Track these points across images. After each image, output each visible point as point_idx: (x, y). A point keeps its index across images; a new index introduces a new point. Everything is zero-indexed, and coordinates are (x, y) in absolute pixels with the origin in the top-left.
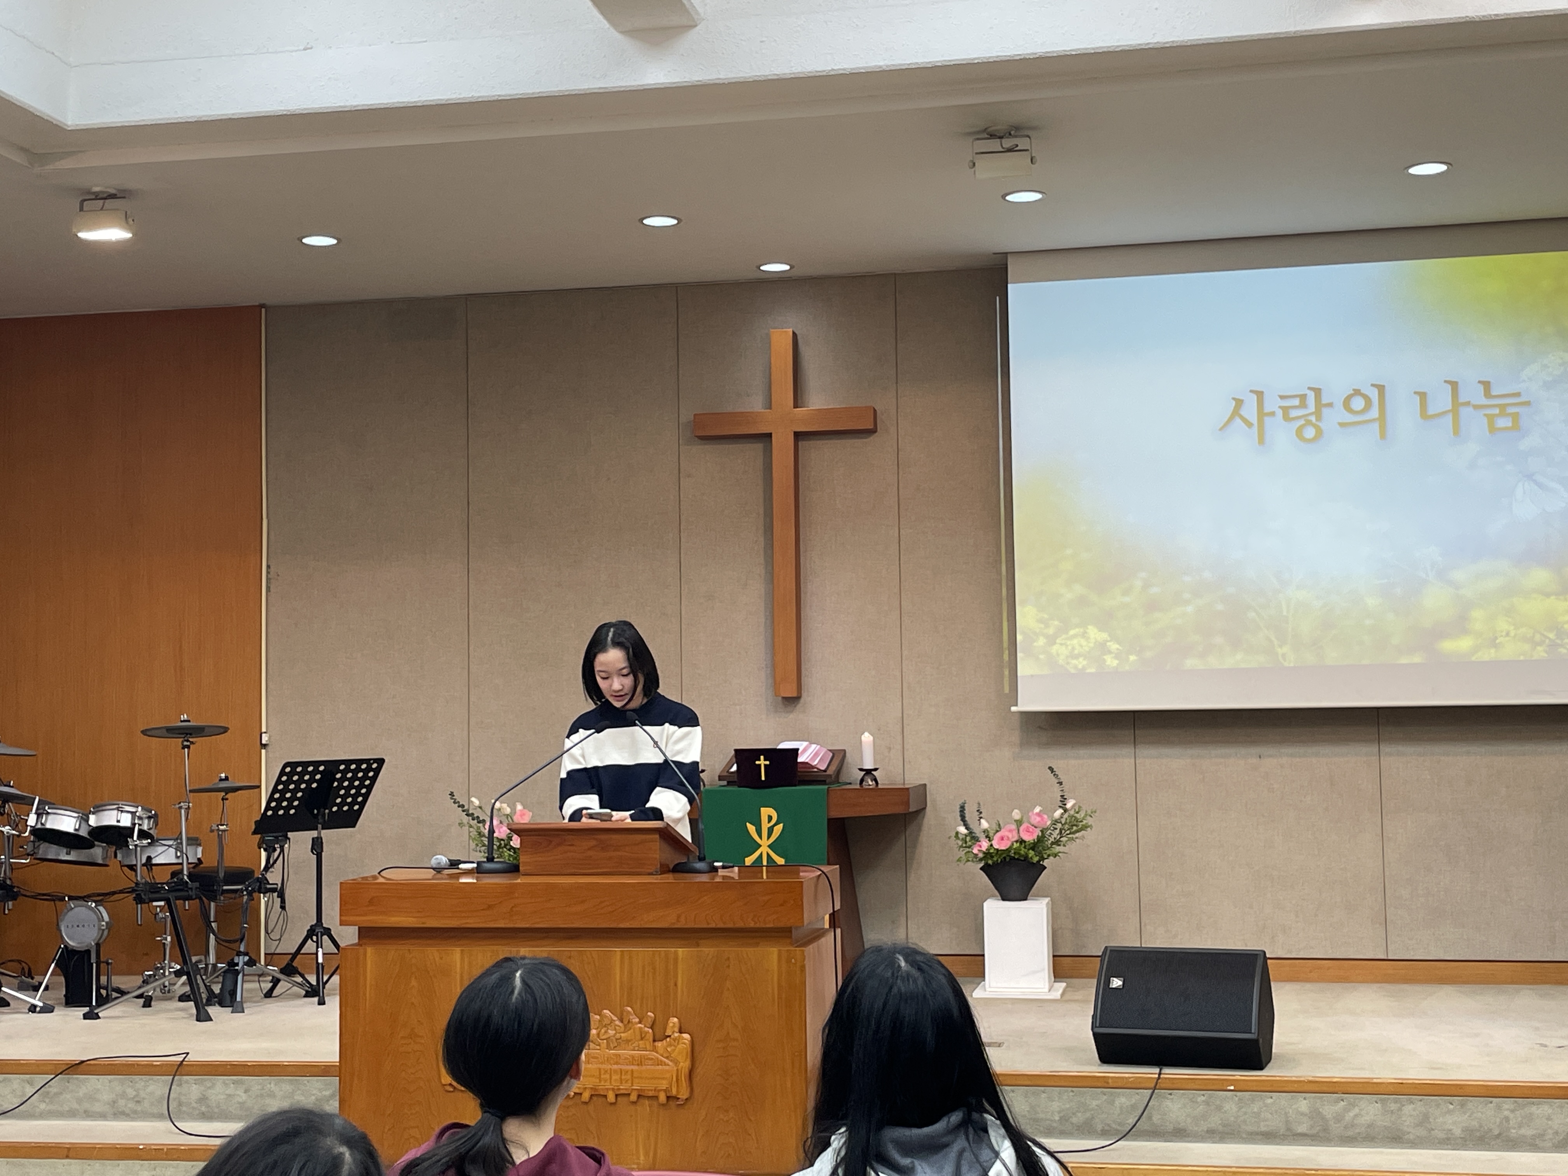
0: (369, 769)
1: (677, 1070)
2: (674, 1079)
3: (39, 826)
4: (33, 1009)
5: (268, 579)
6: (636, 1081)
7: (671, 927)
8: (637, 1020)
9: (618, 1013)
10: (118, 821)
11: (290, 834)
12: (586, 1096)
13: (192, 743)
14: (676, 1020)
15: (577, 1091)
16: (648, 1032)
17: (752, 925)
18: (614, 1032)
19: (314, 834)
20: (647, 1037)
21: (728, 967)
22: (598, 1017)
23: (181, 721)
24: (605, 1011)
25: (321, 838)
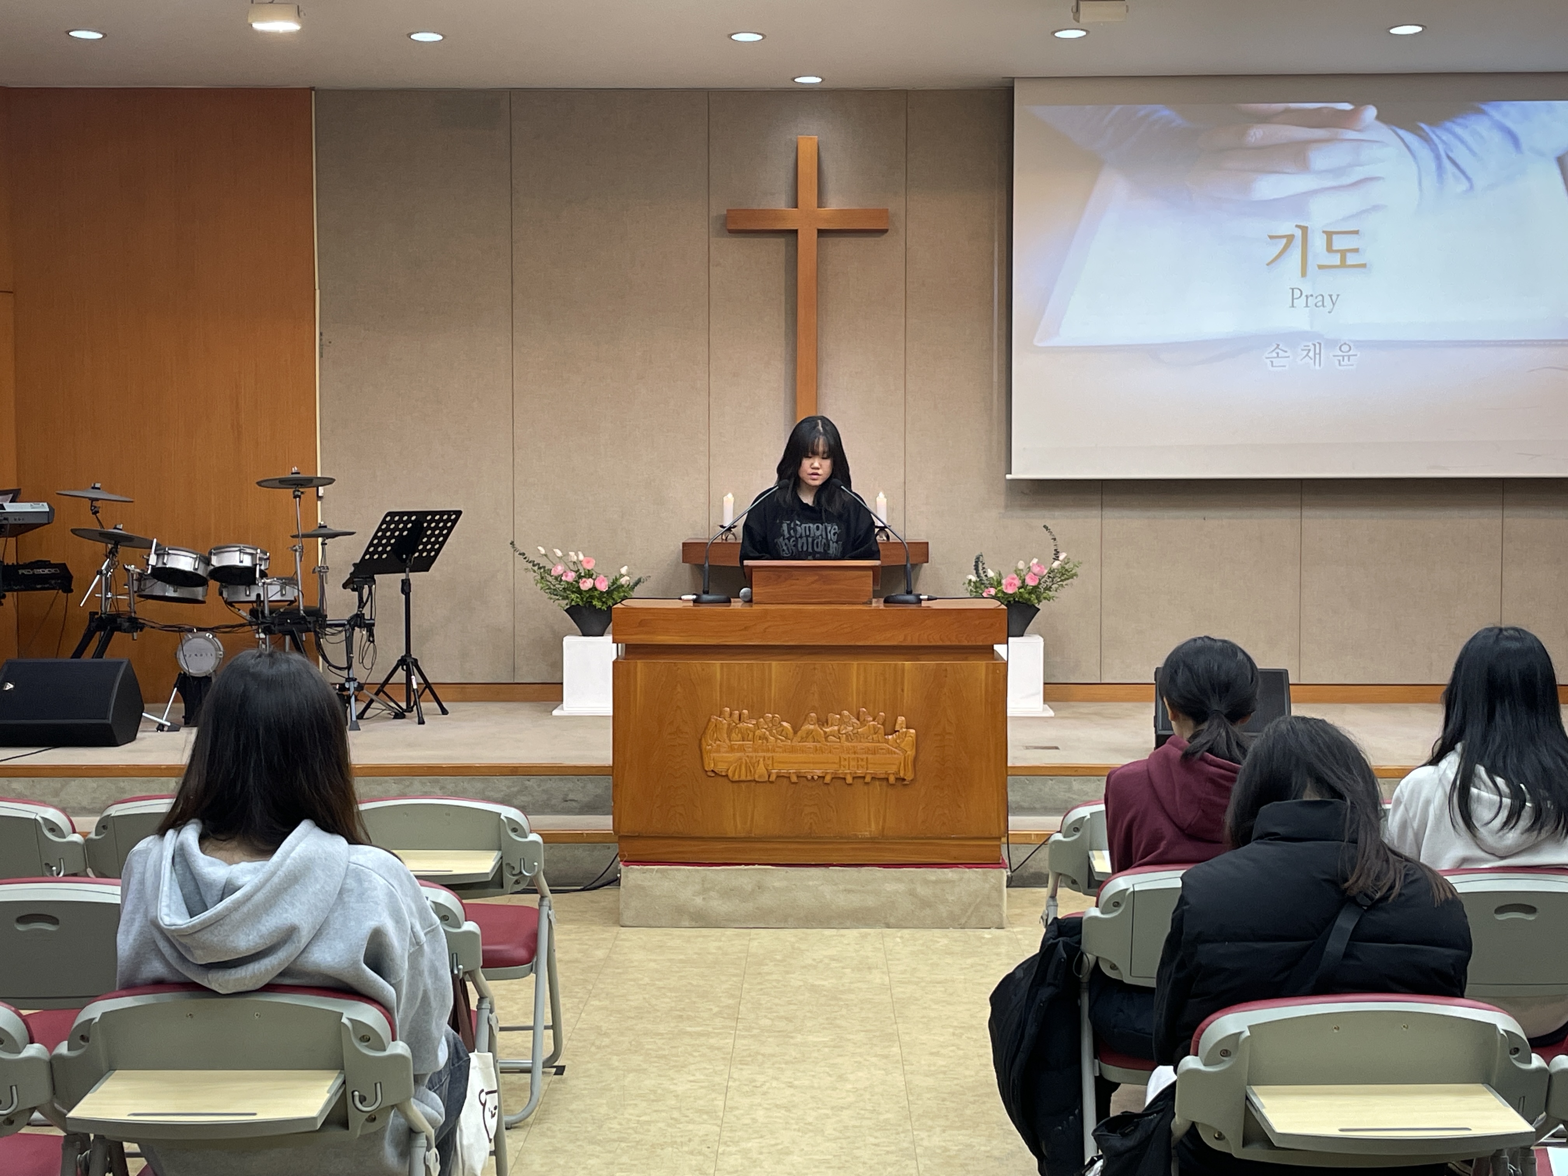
0: (449, 520)
1: (905, 758)
2: (902, 765)
3: (160, 565)
4: (161, 728)
5: (321, 345)
6: (870, 766)
7: (900, 644)
8: (871, 719)
9: (855, 713)
10: (241, 562)
11: (376, 576)
12: (828, 779)
13: (302, 493)
14: (903, 718)
15: (821, 775)
16: (879, 728)
17: (965, 643)
18: (852, 728)
19: (403, 576)
20: (880, 732)
21: (946, 677)
22: (838, 716)
23: (292, 473)
24: (845, 712)
25: (409, 580)
